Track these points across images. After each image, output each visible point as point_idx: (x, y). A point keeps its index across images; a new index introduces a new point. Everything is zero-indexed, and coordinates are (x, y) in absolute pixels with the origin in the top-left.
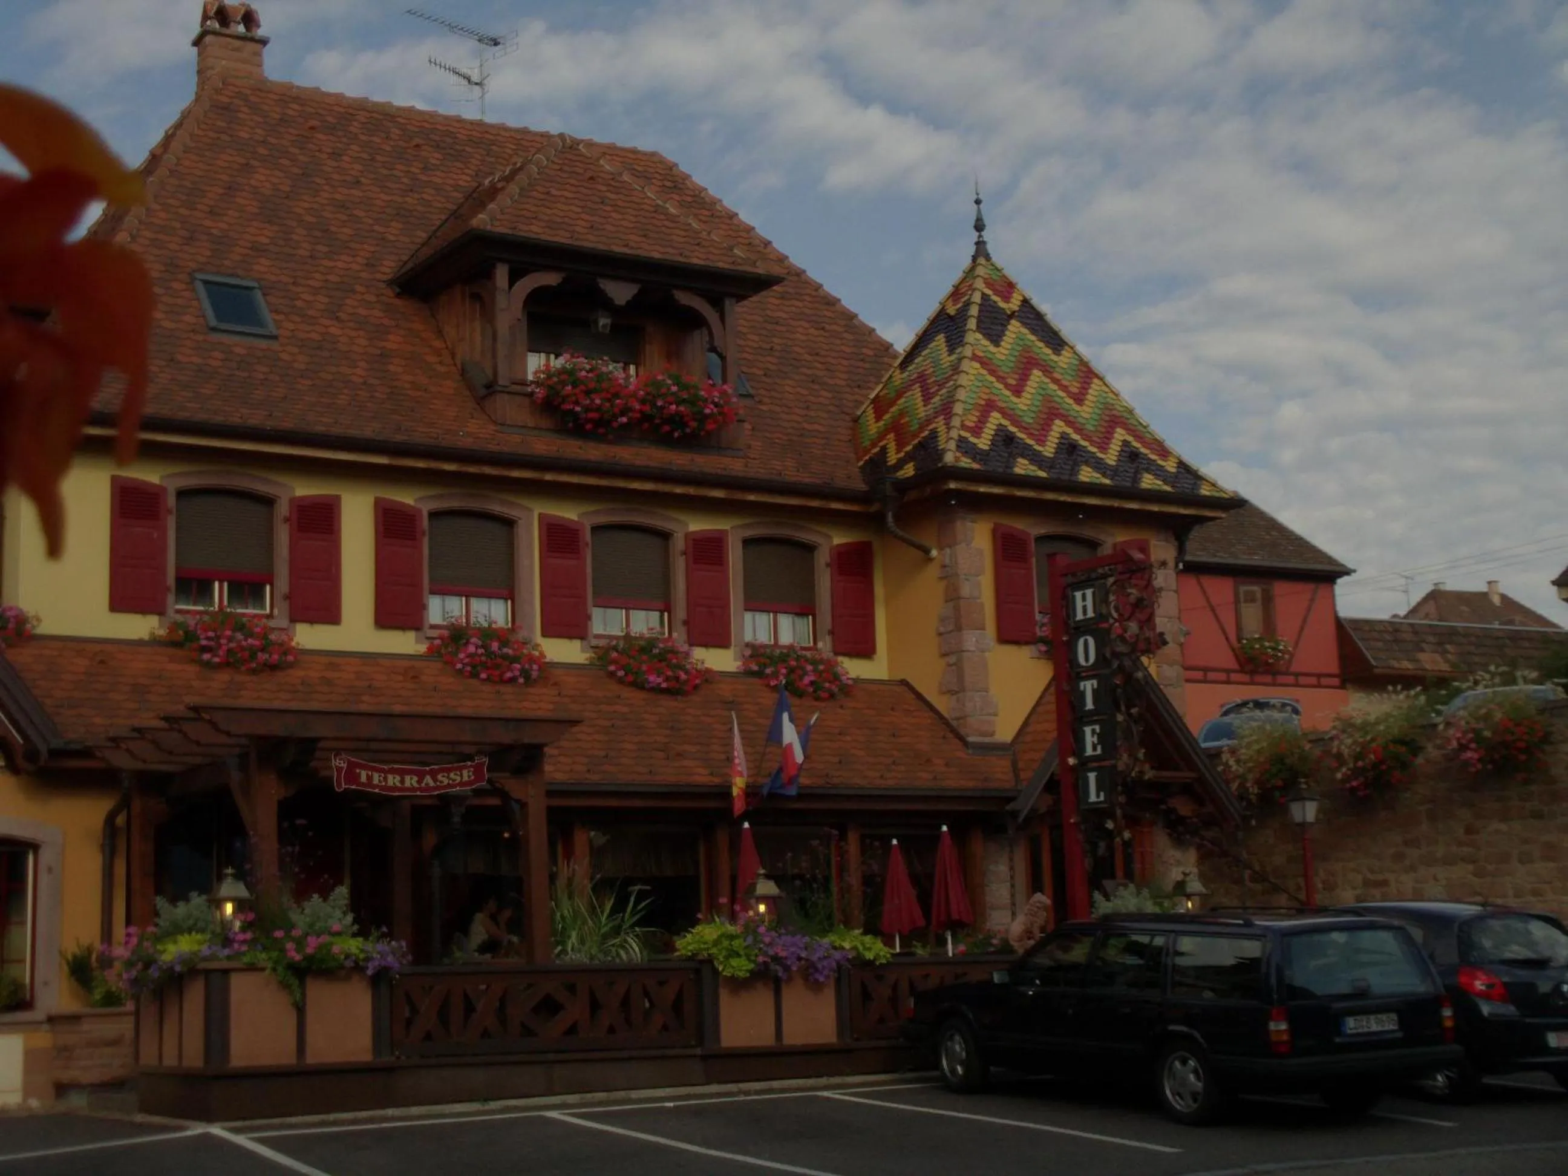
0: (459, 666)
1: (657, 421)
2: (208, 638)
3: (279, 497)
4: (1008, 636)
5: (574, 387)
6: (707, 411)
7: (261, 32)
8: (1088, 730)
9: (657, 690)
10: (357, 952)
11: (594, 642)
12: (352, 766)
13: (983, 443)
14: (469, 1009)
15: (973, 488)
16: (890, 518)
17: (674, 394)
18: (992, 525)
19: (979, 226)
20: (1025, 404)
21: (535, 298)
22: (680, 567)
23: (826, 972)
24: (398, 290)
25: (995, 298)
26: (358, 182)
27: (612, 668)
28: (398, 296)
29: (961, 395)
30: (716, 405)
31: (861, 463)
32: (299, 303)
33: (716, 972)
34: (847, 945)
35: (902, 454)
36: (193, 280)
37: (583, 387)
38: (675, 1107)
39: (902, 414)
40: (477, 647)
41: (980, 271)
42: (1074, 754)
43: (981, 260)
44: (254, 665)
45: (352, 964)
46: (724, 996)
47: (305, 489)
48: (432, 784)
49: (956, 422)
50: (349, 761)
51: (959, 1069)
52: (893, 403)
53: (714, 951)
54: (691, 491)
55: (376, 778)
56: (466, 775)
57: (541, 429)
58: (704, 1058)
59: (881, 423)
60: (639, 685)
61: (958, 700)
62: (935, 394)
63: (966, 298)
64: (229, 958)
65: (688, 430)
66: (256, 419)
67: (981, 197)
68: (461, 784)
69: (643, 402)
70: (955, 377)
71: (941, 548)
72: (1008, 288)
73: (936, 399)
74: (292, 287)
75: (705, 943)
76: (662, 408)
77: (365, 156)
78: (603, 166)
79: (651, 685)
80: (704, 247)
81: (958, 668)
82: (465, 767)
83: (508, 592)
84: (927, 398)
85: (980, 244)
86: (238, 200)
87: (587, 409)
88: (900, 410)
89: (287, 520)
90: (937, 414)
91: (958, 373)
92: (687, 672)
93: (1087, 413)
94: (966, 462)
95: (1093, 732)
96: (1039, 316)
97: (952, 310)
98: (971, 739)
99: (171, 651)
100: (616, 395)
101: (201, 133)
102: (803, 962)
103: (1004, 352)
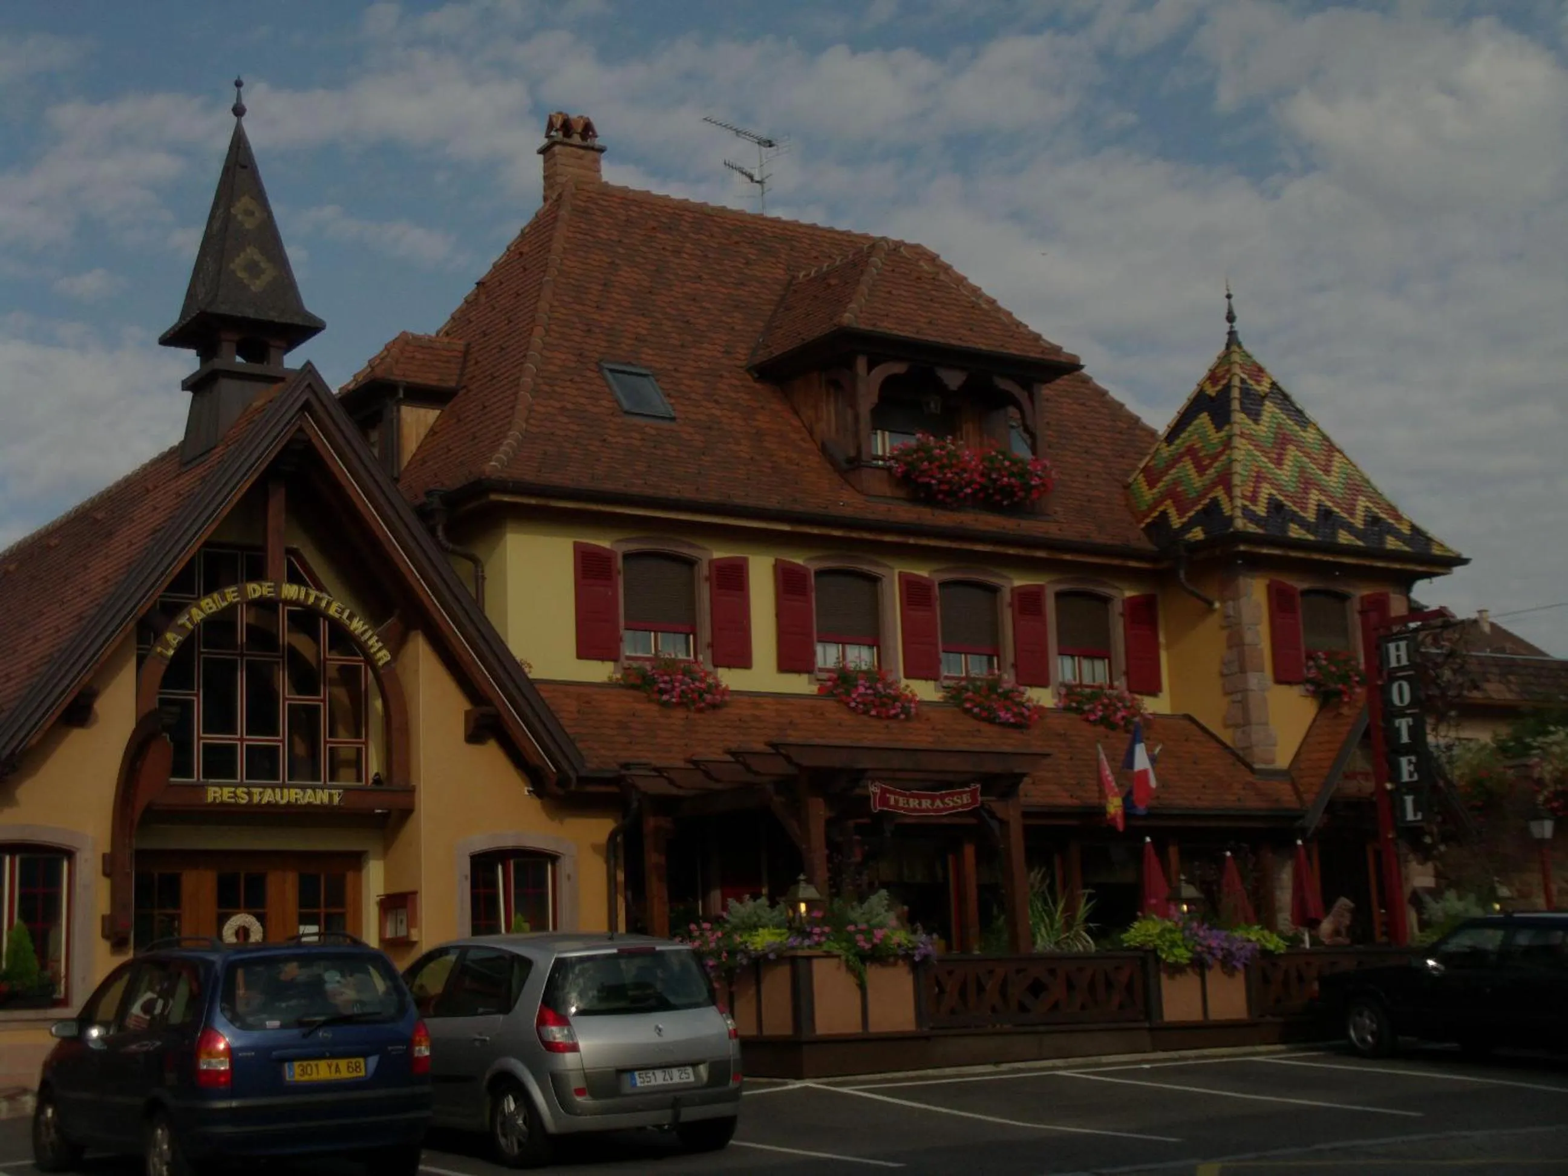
0: (853, 704)
1: (991, 491)
2: (665, 682)
3: (700, 559)
4: (1283, 677)
5: (930, 463)
6: (1033, 483)
7: (598, 142)
8: (1404, 761)
9: (1005, 724)
10: (906, 942)
11: (946, 683)
12: (884, 791)
13: (1261, 510)
14: (981, 988)
15: (1257, 550)
16: (1182, 574)
17: (1006, 468)
18: (1267, 582)
19: (1231, 318)
20: (1286, 474)
21: (889, 383)
22: (1007, 617)
23: (1243, 960)
24: (756, 375)
25: (1250, 382)
26: (700, 277)
27: (968, 705)
28: (756, 380)
29: (1238, 468)
30: (1040, 478)
31: (1143, 525)
32: (683, 388)
33: (1158, 959)
34: (1253, 938)
35: (1185, 520)
36: (601, 369)
37: (937, 463)
38: (1151, 1068)
39: (1177, 482)
40: (867, 688)
41: (1236, 357)
42: (1390, 780)
43: (1234, 348)
44: (703, 705)
45: (903, 953)
46: (1164, 977)
47: (720, 553)
48: (941, 806)
49: (1237, 492)
50: (882, 788)
51: (1369, 1038)
52: (1165, 472)
53: (1158, 942)
54: (1021, 552)
55: (902, 801)
56: (966, 799)
57: (898, 499)
58: (1150, 1029)
59: (1155, 490)
60: (991, 721)
61: (1243, 732)
62: (1210, 465)
63: (1224, 382)
64: (809, 947)
65: (1016, 499)
66: (688, 493)
67: (1232, 292)
68: (963, 806)
69: (982, 475)
70: (1228, 452)
71: (1223, 601)
72: (1259, 371)
73: (1211, 471)
74: (674, 374)
75: (1150, 936)
76: (995, 480)
77: (699, 253)
78: (921, 266)
79: (1001, 721)
80: (1017, 339)
81: (1244, 705)
82: (965, 792)
83: (874, 640)
84: (1201, 469)
85: (1232, 334)
86: (615, 295)
87: (940, 482)
88: (1174, 479)
89: (707, 579)
90: (1214, 485)
91: (1232, 448)
92: (1029, 709)
93: (1333, 481)
94: (1252, 528)
95: (1410, 762)
96: (1286, 397)
97: (1211, 391)
98: (1257, 766)
99: (631, 692)
100: (965, 470)
101: (570, 235)
102: (1225, 951)
103: (1264, 429)
